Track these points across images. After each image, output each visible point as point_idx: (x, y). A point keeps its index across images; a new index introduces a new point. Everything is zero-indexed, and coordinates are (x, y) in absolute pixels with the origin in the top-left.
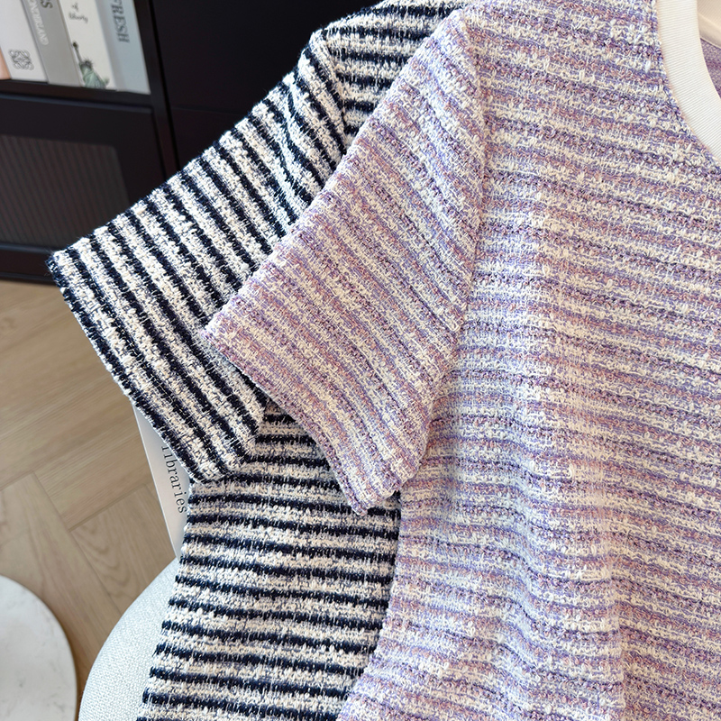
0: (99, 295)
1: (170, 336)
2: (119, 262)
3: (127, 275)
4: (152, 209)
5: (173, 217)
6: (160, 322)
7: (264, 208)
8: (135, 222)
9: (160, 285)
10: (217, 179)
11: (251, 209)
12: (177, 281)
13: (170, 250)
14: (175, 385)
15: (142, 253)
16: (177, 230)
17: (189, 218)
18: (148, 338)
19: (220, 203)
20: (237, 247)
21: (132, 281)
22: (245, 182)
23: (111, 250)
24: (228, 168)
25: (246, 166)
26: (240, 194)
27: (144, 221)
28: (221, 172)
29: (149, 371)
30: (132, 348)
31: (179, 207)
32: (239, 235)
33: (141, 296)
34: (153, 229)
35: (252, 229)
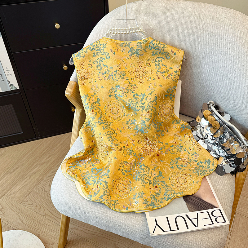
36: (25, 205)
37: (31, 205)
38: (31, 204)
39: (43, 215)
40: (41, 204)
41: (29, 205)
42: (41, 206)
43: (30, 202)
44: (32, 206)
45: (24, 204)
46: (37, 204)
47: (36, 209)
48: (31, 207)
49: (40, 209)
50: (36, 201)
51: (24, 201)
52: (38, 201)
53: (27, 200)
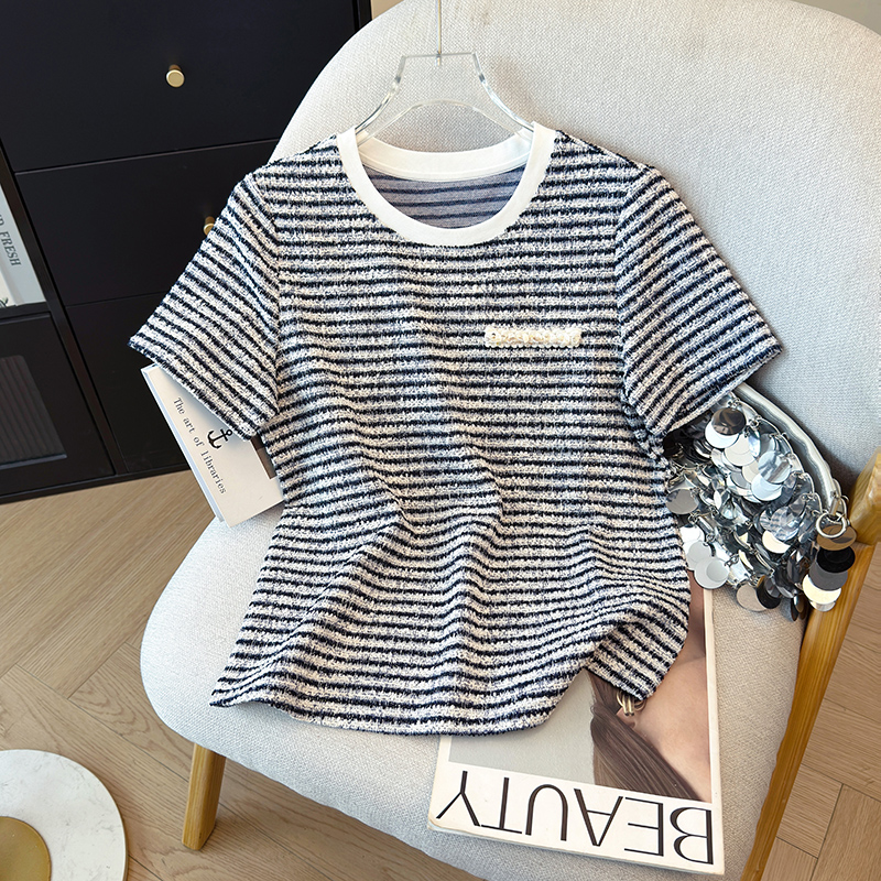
0: (163, 347)
1: (208, 360)
2: (168, 330)
3: (174, 333)
4: (174, 297)
5: (188, 298)
6: (201, 353)
7: (237, 279)
8: (167, 307)
9: (194, 334)
10: (205, 270)
11: (230, 281)
12: (204, 330)
13: (194, 317)
14: (217, 384)
15: (178, 322)
16: (194, 306)
17: (198, 297)
18: (197, 363)
19: (213, 284)
20: (230, 306)
21: (179, 336)
22: (221, 267)
23: (161, 325)
24: (209, 261)
25: (218, 257)
26: (221, 274)
27: (172, 305)
28: (206, 265)
29: (203, 379)
30: (190, 369)
31: (189, 291)
32: (229, 299)
33: (186, 341)
34: (180, 308)
35: (235, 294)
36: (82, 704)
37: (103, 706)
38: (104, 702)
39: (141, 747)
40: (138, 706)
41: (98, 705)
42: (137, 713)
43: (100, 697)
44: (106, 709)
45: (81, 700)
46: (123, 706)
47: (121, 722)
48: (101, 713)
49: (132, 723)
50: (121, 695)
51: (82, 692)
52: (129, 696)
53: (92, 689)
